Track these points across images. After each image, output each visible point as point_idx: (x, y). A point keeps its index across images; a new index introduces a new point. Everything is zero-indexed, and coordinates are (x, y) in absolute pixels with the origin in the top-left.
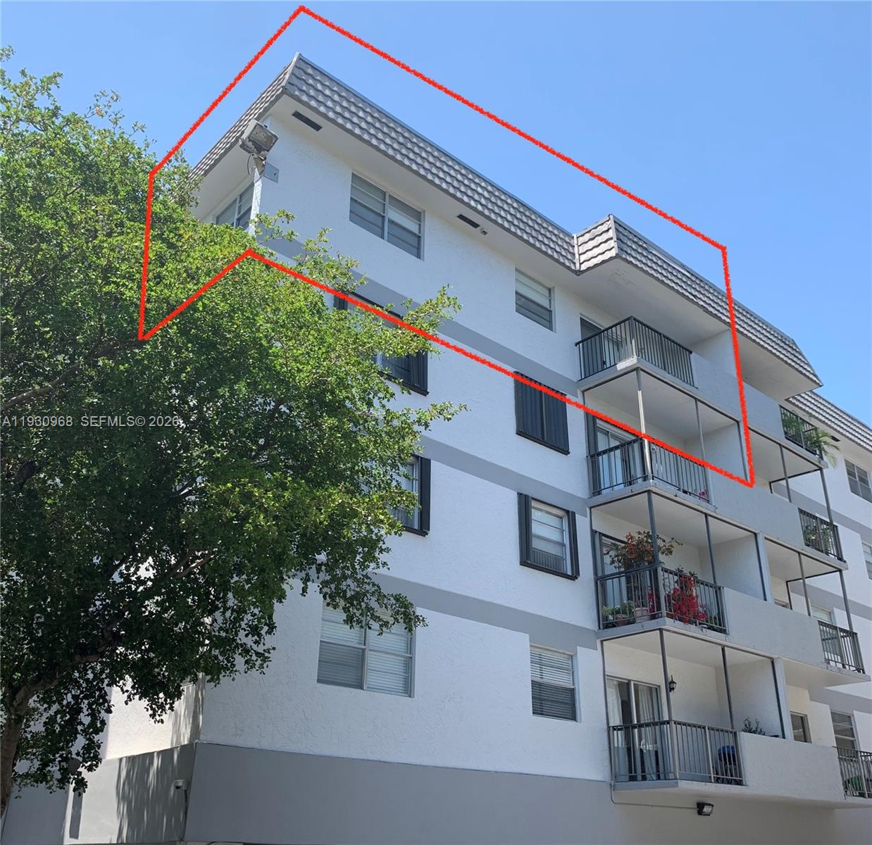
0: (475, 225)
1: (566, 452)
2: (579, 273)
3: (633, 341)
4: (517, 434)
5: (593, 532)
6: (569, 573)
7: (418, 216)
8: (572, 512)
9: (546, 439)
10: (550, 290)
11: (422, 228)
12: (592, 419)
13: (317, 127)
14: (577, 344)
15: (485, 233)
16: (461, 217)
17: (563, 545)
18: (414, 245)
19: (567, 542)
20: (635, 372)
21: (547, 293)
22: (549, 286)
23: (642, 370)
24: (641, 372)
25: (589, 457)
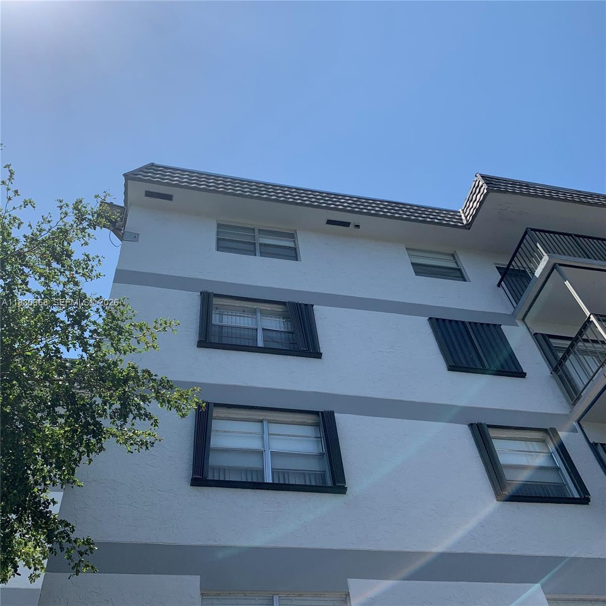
0: (347, 224)
1: (522, 375)
2: (468, 226)
3: (538, 245)
4: (448, 370)
5: (594, 446)
6: (577, 496)
7: (292, 236)
8: (551, 428)
9: (487, 367)
10: (453, 256)
11: (296, 242)
12: (543, 341)
13: (169, 197)
14: (499, 285)
15: (357, 226)
16: (330, 222)
17: (558, 469)
18: (293, 254)
19: (559, 463)
20: (555, 270)
21: (452, 258)
22: (450, 252)
23: (560, 265)
24: (562, 268)
25: (553, 372)
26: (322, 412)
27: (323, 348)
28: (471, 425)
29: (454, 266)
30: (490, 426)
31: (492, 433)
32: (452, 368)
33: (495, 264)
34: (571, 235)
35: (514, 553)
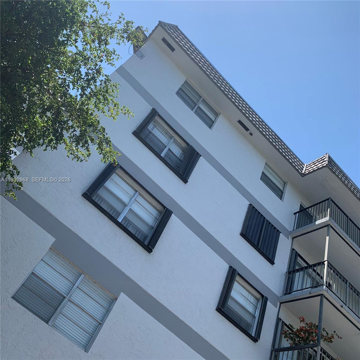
0: (247, 129)
1: (272, 263)
2: (303, 175)
3: (329, 210)
4: (240, 234)
5: (279, 320)
6: (253, 335)
7: (217, 115)
8: (266, 297)
9: (259, 247)
10: (285, 183)
11: (216, 119)
12: (295, 255)
13: (173, 49)
14: (295, 214)
15: (251, 134)
16: (240, 122)
17: (254, 317)
18: (210, 124)
19: (257, 315)
20: (327, 227)
21: (283, 184)
22: (285, 181)
23: (331, 227)
24: (331, 229)
25: (287, 273)
26: (167, 209)
27: (191, 179)
28: (231, 267)
29: (282, 189)
30: (239, 274)
31: (238, 278)
32: (243, 235)
33: (301, 202)
34: (347, 217)
35: (205, 338)
